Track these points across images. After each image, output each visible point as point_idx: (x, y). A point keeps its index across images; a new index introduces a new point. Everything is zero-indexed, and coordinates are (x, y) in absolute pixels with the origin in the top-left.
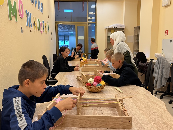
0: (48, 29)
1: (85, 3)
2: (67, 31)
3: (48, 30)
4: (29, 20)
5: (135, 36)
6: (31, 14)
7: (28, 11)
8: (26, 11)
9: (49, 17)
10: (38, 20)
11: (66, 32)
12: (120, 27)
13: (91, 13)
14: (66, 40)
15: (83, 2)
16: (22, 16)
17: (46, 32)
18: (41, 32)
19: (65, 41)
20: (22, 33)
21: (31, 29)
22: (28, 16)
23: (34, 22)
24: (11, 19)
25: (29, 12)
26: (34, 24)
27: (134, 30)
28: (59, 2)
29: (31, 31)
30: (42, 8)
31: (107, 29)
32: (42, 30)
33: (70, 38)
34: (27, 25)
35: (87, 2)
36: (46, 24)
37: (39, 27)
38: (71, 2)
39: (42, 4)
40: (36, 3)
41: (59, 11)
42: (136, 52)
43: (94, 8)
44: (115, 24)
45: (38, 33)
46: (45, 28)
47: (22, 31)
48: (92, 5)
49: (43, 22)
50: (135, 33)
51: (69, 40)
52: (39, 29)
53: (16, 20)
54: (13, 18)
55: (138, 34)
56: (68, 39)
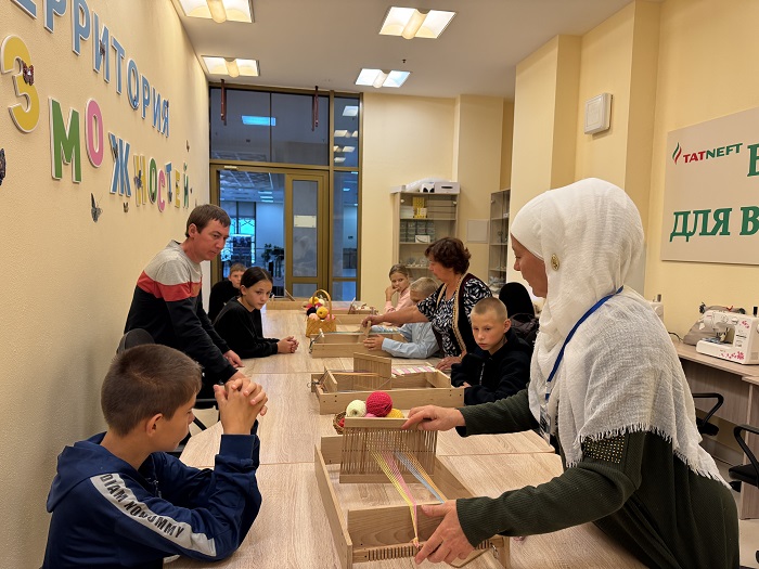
0: (186, 189)
1: (322, 101)
2: (248, 185)
3: (186, 193)
4: (121, 168)
5: (492, 221)
6: (128, 146)
7: (118, 137)
8: (113, 137)
9: (188, 148)
10: (153, 163)
11: (247, 190)
12: (445, 191)
13: (343, 133)
14: (244, 217)
15: (313, 96)
16: (95, 159)
17: (178, 202)
18: (162, 206)
19: (242, 221)
20: (95, 218)
21: (125, 200)
22: (116, 156)
23: (137, 175)
24: (59, 174)
25: (121, 141)
26: (138, 181)
27: (490, 202)
28: (226, 89)
29: (125, 206)
30: (167, 120)
31: (398, 196)
32: (164, 197)
33: (262, 212)
34: (114, 189)
35: (328, 97)
36: (178, 174)
37: (153, 190)
38: (271, 92)
39: (167, 104)
40: (146, 102)
41: (225, 124)
42: (496, 279)
43: (353, 118)
44: (427, 179)
45: (151, 209)
46: (173, 190)
47: (95, 214)
48: (347, 107)
49: (169, 168)
50: (492, 214)
51: (255, 218)
52: (153, 197)
53: (78, 178)
54: (68, 171)
55: (505, 216)
56: (252, 215)
